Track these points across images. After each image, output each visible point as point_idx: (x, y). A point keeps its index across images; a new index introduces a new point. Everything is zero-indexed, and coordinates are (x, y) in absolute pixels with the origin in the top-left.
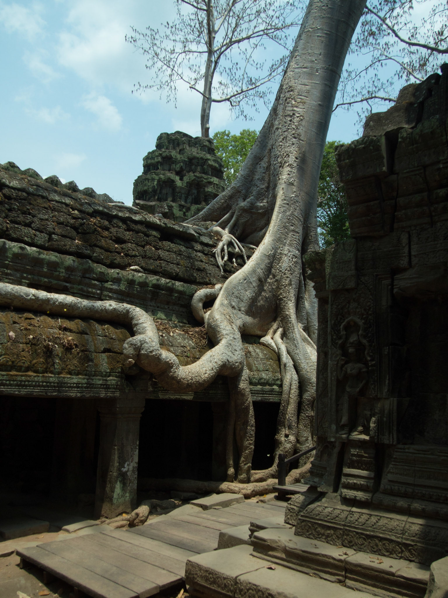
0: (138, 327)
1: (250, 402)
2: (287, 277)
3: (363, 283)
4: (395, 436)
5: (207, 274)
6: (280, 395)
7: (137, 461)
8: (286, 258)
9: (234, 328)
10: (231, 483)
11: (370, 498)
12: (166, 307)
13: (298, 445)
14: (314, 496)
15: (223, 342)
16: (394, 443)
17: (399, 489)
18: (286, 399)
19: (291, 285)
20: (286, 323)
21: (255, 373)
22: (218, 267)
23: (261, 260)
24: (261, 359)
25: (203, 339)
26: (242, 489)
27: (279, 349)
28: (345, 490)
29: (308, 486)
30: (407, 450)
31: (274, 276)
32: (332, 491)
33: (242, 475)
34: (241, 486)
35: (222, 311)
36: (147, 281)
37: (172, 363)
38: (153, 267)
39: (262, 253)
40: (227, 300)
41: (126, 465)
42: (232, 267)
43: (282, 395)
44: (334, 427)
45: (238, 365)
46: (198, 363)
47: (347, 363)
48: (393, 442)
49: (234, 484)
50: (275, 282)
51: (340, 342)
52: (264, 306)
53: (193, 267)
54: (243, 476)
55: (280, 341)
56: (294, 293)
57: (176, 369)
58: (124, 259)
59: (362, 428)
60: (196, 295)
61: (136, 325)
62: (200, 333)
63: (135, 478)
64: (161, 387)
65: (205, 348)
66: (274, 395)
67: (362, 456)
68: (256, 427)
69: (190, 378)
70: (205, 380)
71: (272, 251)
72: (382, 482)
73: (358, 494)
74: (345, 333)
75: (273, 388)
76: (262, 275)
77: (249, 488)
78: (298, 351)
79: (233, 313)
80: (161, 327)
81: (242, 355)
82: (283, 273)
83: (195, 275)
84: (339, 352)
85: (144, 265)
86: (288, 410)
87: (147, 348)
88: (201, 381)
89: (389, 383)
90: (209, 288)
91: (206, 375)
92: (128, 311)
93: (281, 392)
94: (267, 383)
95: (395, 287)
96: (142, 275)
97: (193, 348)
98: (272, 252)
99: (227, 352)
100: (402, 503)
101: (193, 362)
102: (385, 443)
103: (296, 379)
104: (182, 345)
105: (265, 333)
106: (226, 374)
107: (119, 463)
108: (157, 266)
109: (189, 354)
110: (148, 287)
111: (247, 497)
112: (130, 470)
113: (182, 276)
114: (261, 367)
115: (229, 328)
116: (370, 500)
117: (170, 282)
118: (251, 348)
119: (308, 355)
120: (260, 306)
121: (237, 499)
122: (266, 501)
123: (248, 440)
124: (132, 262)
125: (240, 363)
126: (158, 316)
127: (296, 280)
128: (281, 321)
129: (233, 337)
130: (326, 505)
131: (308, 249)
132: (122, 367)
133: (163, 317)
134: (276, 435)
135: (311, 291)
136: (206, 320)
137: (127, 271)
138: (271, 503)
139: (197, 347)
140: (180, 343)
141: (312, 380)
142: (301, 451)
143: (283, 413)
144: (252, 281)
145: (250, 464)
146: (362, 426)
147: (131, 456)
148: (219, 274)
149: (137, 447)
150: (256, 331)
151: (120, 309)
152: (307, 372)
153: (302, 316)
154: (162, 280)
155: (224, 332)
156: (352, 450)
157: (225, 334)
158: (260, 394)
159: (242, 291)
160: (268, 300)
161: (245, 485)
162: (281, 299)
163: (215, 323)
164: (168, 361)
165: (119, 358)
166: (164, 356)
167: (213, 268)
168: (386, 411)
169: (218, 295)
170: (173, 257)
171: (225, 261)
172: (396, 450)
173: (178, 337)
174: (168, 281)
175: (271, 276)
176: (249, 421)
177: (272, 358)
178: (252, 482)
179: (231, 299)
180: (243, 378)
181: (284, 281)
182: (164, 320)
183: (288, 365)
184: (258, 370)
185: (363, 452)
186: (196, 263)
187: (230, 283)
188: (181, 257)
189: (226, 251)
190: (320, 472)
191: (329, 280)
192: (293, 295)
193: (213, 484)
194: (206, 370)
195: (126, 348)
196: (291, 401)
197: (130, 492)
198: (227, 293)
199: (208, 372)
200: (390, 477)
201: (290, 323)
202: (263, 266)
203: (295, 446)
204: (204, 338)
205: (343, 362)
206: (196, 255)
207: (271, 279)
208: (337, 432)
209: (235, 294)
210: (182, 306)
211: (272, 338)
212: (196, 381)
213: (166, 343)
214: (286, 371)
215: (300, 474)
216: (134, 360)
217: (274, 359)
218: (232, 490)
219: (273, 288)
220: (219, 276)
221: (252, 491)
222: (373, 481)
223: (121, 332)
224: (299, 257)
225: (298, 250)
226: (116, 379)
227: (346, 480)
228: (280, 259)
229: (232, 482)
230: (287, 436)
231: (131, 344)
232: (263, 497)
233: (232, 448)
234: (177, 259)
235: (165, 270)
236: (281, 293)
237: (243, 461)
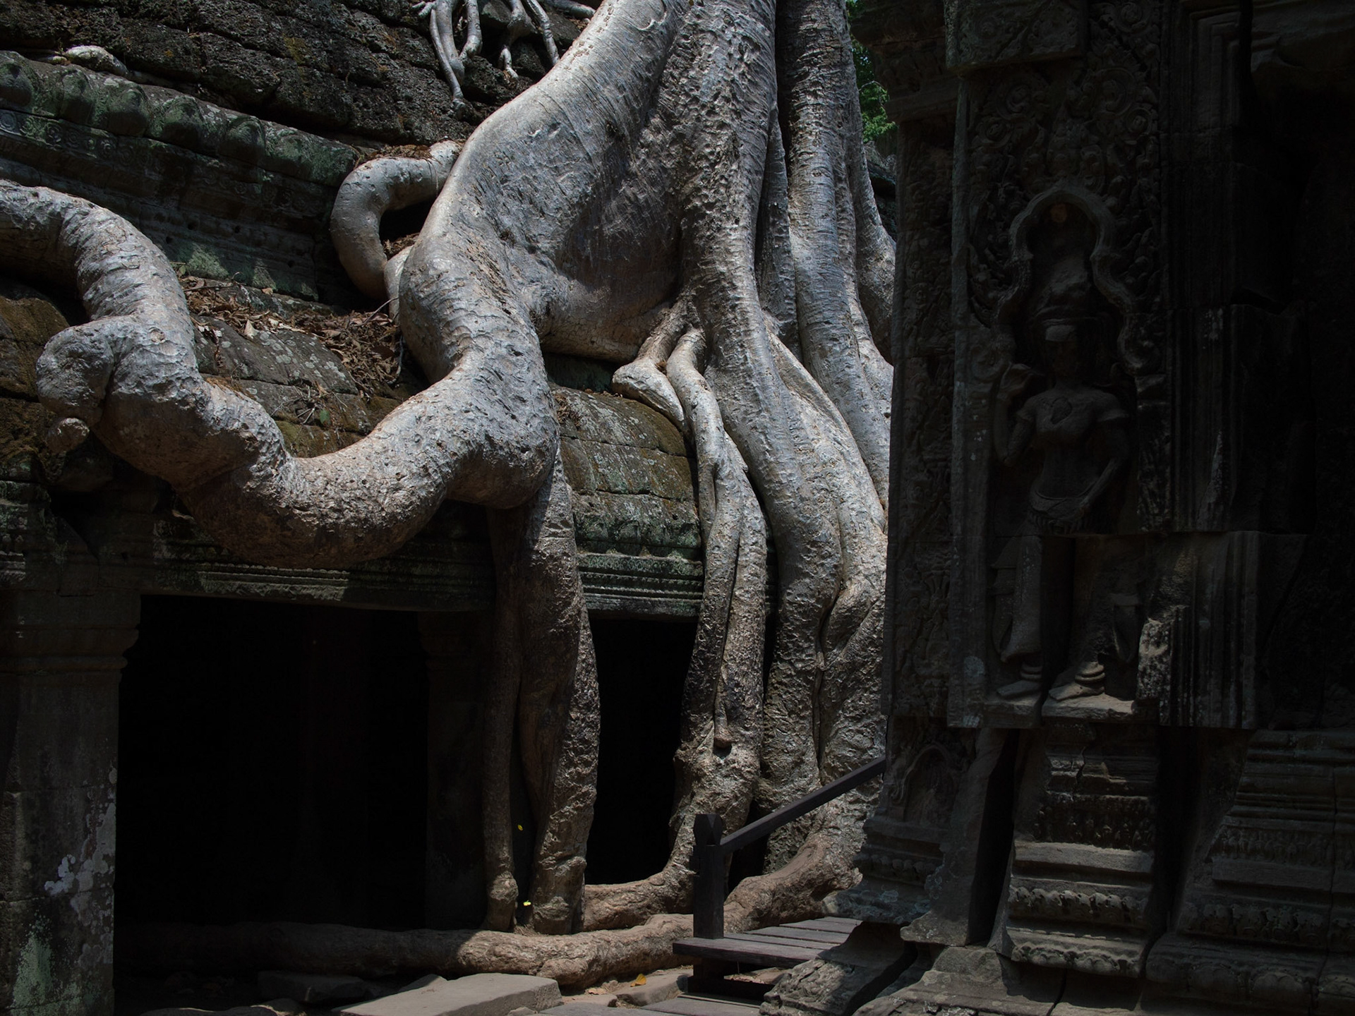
0: (103, 288)
1: (579, 612)
2: (722, 125)
3: (1112, 30)
4: (1249, 692)
5: (396, 99)
6: (695, 589)
7: (112, 851)
8: (715, 48)
9: (514, 312)
10: (504, 936)
11: (1137, 958)
12: (227, 226)
13: (764, 785)
14: (881, 965)
15: (470, 364)
16: (1245, 724)
17: (1263, 914)
18: (719, 606)
19: (737, 157)
20: (717, 307)
21: (597, 500)
22: (442, 74)
23: (618, 49)
24: (621, 447)
25: (384, 358)
26: (550, 956)
27: (689, 408)
28: (1026, 933)
29: (850, 925)
30: (1298, 752)
31: (669, 120)
32: (963, 939)
33: (546, 901)
34: (546, 942)
35: (461, 243)
36: (144, 111)
37: (252, 439)
38: (170, 53)
39: (619, 22)
40: (479, 202)
41: (63, 870)
42: (500, 80)
43: (701, 589)
44: (976, 667)
45: (532, 461)
46: (362, 447)
47: (1034, 388)
48: (1239, 719)
49: (516, 938)
50: (673, 142)
51: (1006, 296)
52: (630, 236)
53: (338, 67)
54: (554, 905)
55: (692, 376)
56: (748, 192)
57: (273, 463)
58: (40, 10)
59: (1101, 667)
60: (353, 178)
61: (96, 276)
62: (369, 336)
63: (106, 919)
64: (206, 546)
65: (390, 391)
66: (671, 587)
67: (1103, 786)
68: (603, 712)
69: (332, 504)
70: (393, 516)
71: (660, 16)
72: (1187, 892)
73: (1081, 947)
74: (1028, 256)
75: (668, 562)
76: (620, 112)
77: (577, 952)
78: (763, 419)
79: (506, 259)
80: (206, 304)
81: (545, 419)
82: (703, 106)
83: (347, 99)
84: (1002, 341)
85: (128, 43)
86: (728, 647)
87: (142, 372)
88: (377, 521)
89: (1224, 467)
90: (407, 156)
91: (400, 495)
92: (57, 221)
93: (701, 578)
94: (643, 542)
95: (1255, 43)
96: (122, 85)
97: (342, 391)
98: (662, 22)
99: (484, 405)
100: (1279, 974)
101: (341, 446)
102: (1206, 723)
103: (759, 527)
104: (297, 374)
105: (631, 349)
106: (481, 495)
107: (34, 859)
108: (187, 52)
109: (324, 412)
110: (147, 136)
111: (570, 985)
112: (82, 887)
113: (292, 100)
114: (620, 477)
115: (490, 308)
116: (1137, 969)
117: (239, 121)
118: (578, 401)
119: (802, 434)
120: (614, 237)
121: (530, 993)
122: (647, 998)
123: (571, 763)
124: (78, 30)
125: (540, 452)
126: (194, 261)
127: (757, 138)
128: (695, 299)
129: (510, 347)
130: (940, 998)
131: (800, 22)
132: (33, 454)
133: (215, 267)
134: (678, 745)
135: (814, 189)
136: (394, 283)
137: (54, 63)
138: (665, 1005)
139: (359, 388)
140: (285, 369)
141: (821, 532)
142: (776, 806)
143: (706, 660)
144: (580, 134)
145: (580, 859)
146: (1101, 660)
147: (87, 831)
148: (444, 104)
149: (112, 796)
150: (598, 340)
151: (24, 211)
152: (802, 499)
153: (777, 286)
154: (207, 111)
155: (472, 325)
156: (1055, 762)
157: (474, 334)
158: (619, 583)
159: (539, 172)
160: (646, 214)
161: (562, 941)
162: (697, 214)
163: (434, 288)
164: (237, 431)
165: (20, 416)
166: (218, 407)
167: (421, 77)
168: (1211, 590)
169: (443, 183)
170: (253, 21)
171: (470, 55)
172: (1251, 751)
173: (278, 346)
174: (233, 115)
175: (656, 120)
176: (577, 686)
177: (664, 442)
178: (588, 930)
179: (497, 202)
180: (549, 514)
181: (709, 139)
182: (216, 278)
183: (725, 471)
184: (609, 490)
185: (1103, 766)
186: (352, 52)
187: (494, 136)
188: (286, 23)
189: (473, 12)
190: (907, 864)
191: (958, 25)
192: (742, 196)
193: (431, 941)
194: (399, 476)
195: (50, 371)
196: (740, 611)
197: (83, 978)
198: (479, 175)
199: (407, 483)
200: (1223, 866)
201: (734, 307)
202: (624, 77)
203: (754, 786)
204: (386, 354)
205: (1018, 387)
206: (348, 21)
207: (658, 131)
208: (990, 686)
209: (511, 184)
210: (293, 226)
211: (662, 368)
212: (357, 520)
213: (229, 366)
214: (720, 495)
215: (773, 893)
216: (86, 423)
217: (669, 447)
218: (508, 960)
219: (665, 169)
220: (444, 112)
221: (591, 963)
222: (1147, 888)
223: (30, 309)
224: (769, 46)
225: (764, 18)
226: (8, 504)
227: (1030, 890)
228: (691, 53)
229: (510, 929)
230: (722, 748)
231: (74, 355)
232: (633, 983)
233: (506, 796)
234: (270, 29)
235: (218, 72)
236: (698, 189)
237: (553, 848)
